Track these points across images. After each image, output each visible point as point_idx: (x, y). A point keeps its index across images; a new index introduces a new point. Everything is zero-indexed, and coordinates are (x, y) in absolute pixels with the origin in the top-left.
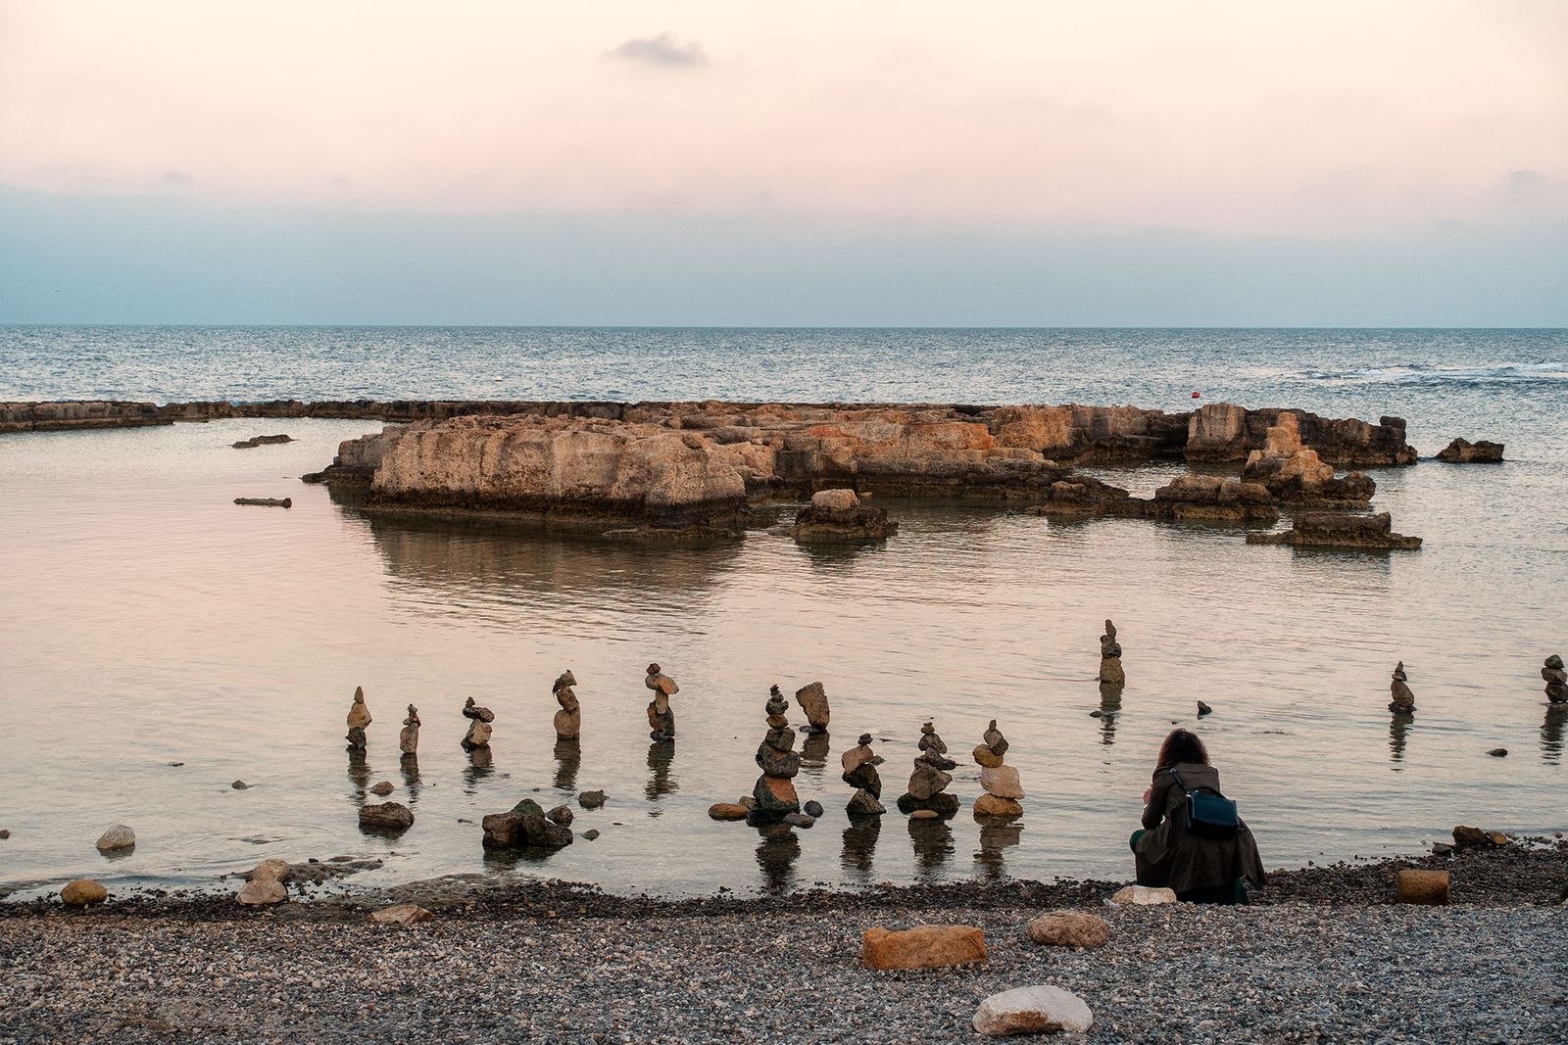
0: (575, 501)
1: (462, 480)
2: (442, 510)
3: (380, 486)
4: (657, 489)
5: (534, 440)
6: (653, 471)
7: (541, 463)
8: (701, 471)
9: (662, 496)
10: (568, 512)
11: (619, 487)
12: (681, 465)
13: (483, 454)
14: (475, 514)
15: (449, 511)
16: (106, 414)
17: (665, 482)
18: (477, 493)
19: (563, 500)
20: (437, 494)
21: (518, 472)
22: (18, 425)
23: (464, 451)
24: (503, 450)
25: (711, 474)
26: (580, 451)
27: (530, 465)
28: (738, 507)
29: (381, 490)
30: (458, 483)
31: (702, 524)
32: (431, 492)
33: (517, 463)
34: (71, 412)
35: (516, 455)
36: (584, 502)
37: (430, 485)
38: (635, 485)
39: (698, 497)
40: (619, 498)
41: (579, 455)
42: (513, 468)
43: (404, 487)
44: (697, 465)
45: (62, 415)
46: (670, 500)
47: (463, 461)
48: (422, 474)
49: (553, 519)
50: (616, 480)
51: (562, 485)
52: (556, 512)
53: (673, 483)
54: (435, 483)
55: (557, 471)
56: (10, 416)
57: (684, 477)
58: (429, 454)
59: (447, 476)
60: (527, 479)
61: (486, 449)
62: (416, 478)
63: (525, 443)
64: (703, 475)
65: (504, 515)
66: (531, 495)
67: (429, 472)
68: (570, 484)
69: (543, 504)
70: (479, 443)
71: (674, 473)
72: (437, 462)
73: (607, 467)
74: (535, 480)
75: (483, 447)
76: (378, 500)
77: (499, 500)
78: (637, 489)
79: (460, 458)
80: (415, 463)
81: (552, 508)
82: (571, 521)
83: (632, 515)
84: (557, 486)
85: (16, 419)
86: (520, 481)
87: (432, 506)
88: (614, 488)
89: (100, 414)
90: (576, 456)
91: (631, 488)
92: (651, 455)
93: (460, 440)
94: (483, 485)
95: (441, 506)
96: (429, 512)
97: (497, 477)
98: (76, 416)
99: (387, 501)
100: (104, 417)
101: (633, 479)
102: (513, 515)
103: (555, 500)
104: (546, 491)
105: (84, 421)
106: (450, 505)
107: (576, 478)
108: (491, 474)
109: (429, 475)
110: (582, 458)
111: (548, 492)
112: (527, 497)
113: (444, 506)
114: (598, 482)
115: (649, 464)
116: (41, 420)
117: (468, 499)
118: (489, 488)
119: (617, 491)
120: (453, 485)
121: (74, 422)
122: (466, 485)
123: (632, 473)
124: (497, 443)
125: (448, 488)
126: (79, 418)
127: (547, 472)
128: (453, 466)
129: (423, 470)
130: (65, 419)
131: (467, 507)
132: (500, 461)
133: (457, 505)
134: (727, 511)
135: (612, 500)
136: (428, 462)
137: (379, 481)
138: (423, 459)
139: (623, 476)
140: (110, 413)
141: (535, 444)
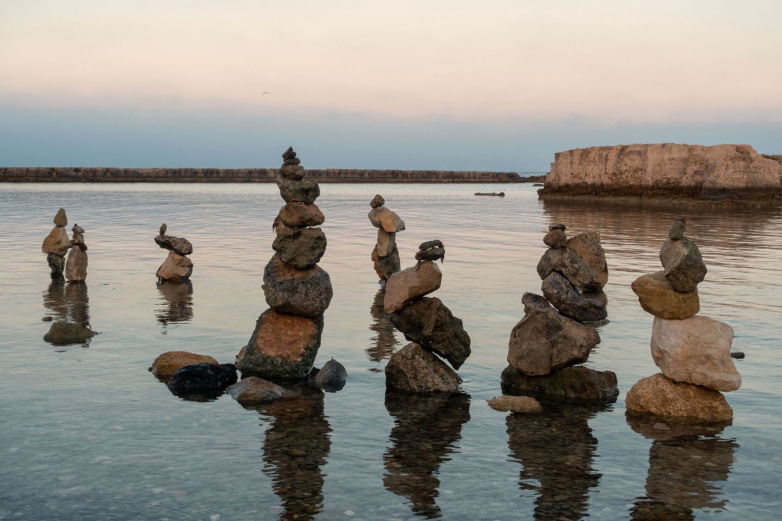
0: (659, 188)
1: (594, 177)
2: (583, 196)
3: (549, 183)
4: (711, 178)
5: (636, 150)
6: (709, 166)
7: (640, 164)
8: (745, 168)
9: (713, 183)
10: (654, 195)
11: (687, 178)
12: (730, 163)
13: (606, 160)
14: (601, 199)
15: (587, 197)
16: (490, 177)
17: (716, 173)
18: (602, 185)
19: (652, 188)
20: (580, 187)
21: (626, 171)
22: (444, 181)
23: (596, 159)
24: (619, 157)
25: (754, 170)
26: (666, 156)
27: (633, 166)
28: (774, 195)
29: (549, 185)
30: (592, 179)
31: (734, 198)
32: (576, 186)
33: (626, 165)
34: (471, 175)
35: (626, 159)
36: (665, 188)
37: (577, 181)
38: (698, 176)
39: (742, 185)
40: (686, 185)
41: (665, 159)
42: (624, 168)
43: (562, 183)
44: (742, 163)
45: (467, 176)
46: (719, 185)
47: (595, 165)
48: (572, 174)
49: (646, 201)
50: (686, 174)
51: (652, 177)
52: (648, 195)
53: (722, 174)
54: (579, 180)
55: (649, 169)
56: (440, 176)
57: (731, 171)
58: (577, 162)
59: (586, 175)
60: (631, 175)
61: (609, 157)
62: (569, 178)
63: (631, 152)
64: (747, 170)
65: (617, 199)
66: (634, 185)
67: (576, 173)
68: (658, 177)
69: (639, 191)
70: (605, 154)
71: (723, 168)
72: (581, 167)
73: (682, 166)
74: (636, 176)
75: (607, 155)
76: (548, 191)
77: (614, 190)
78: (698, 178)
79: (594, 164)
80: (569, 167)
81: (645, 193)
82: (656, 202)
83: (695, 196)
84: (649, 179)
85: (444, 178)
86: (627, 177)
87: (577, 194)
88: (684, 178)
89: (487, 176)
90: (663, 160)
91: (695, 178)
92: (709, 155)
93: (594, 152)
94: (606, 180)
95: (582, 194)
96: (575, 198)
97: (614, 174)
98: (474, 177)
99: (552, 192)
100: (488, 178)
101: (696, 172)
102: (623, 198)
103: (647, 188)
104: (642, 183)
105: (478, 180)
106: (587, 194)
107: (663, 174)
108: (611, 172)
109: (576, 175)
110: (667, 161)
111: (643, 183)
112: (631, 187)
114: (675, 176)
115: (707, 161)
116: (456, 178)
117: (598, 190)
118: (609, 181)
119: (686, 181)
120: (589, 181)
121: (473, 180)
122: (597, 181)
123: (696, 168)
124: (615, 153)
125: (586, 183)
126: (476, 178)
127: (642, 170)
128: (589, 168)
129: (572, 172)
130: (469, 178)
131: (596, 194)
132: (616, 164)
133: (591, 193)
134: (765, 197)
135: (682, 187)
136: (575, 167)
137: (548, 179)
138: (573, 165)
139: (690, 171)
140: (492, 176)
141: (637, 152)
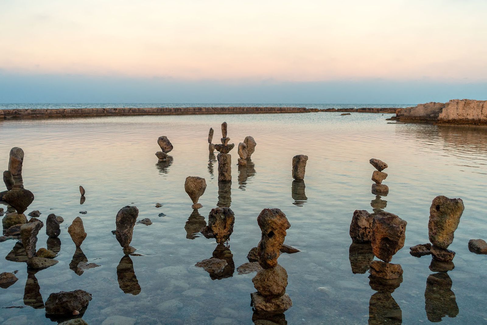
1: (473, 116)
13: (482, 107)
14: (478, 127)
15: (467, 125)
18: (479, 120)
20: (463, 120)
23: (475, 107)
29: (441, 119)
32: (461, 120)
34: (289, 109)
37: (461, 117)
43: (450, 118)
47: (474, 110)
54: (463, 117)
56: (276, 110)
58: (461, 108)
59: (467, 115)
61: (484, 106)
62: (455, 116)
70: (481, 104)
72: (464, 110)
75: (483, 105)
76: (440, 122)
80: (455, 111)
85: (277, 110)
87: (461, 124)
94: (482, 117)
96: (460, 126)
98: (290, 110)
99: (444, 123)
106: (468, 124)
109: (460, 114)
113: (465, 124)
117: (476, 122)
118: (484, 118)
120: (470, 117)
121: (289, 111)
122: (475, 117)
125: (467, 118)
128: (470, 112)
129: (458, 113)
130: (288, 111)
131: (475, 124)
133: (471, 123)
136: (460, 111)
137: (441, 116)
138: (458, 109)
